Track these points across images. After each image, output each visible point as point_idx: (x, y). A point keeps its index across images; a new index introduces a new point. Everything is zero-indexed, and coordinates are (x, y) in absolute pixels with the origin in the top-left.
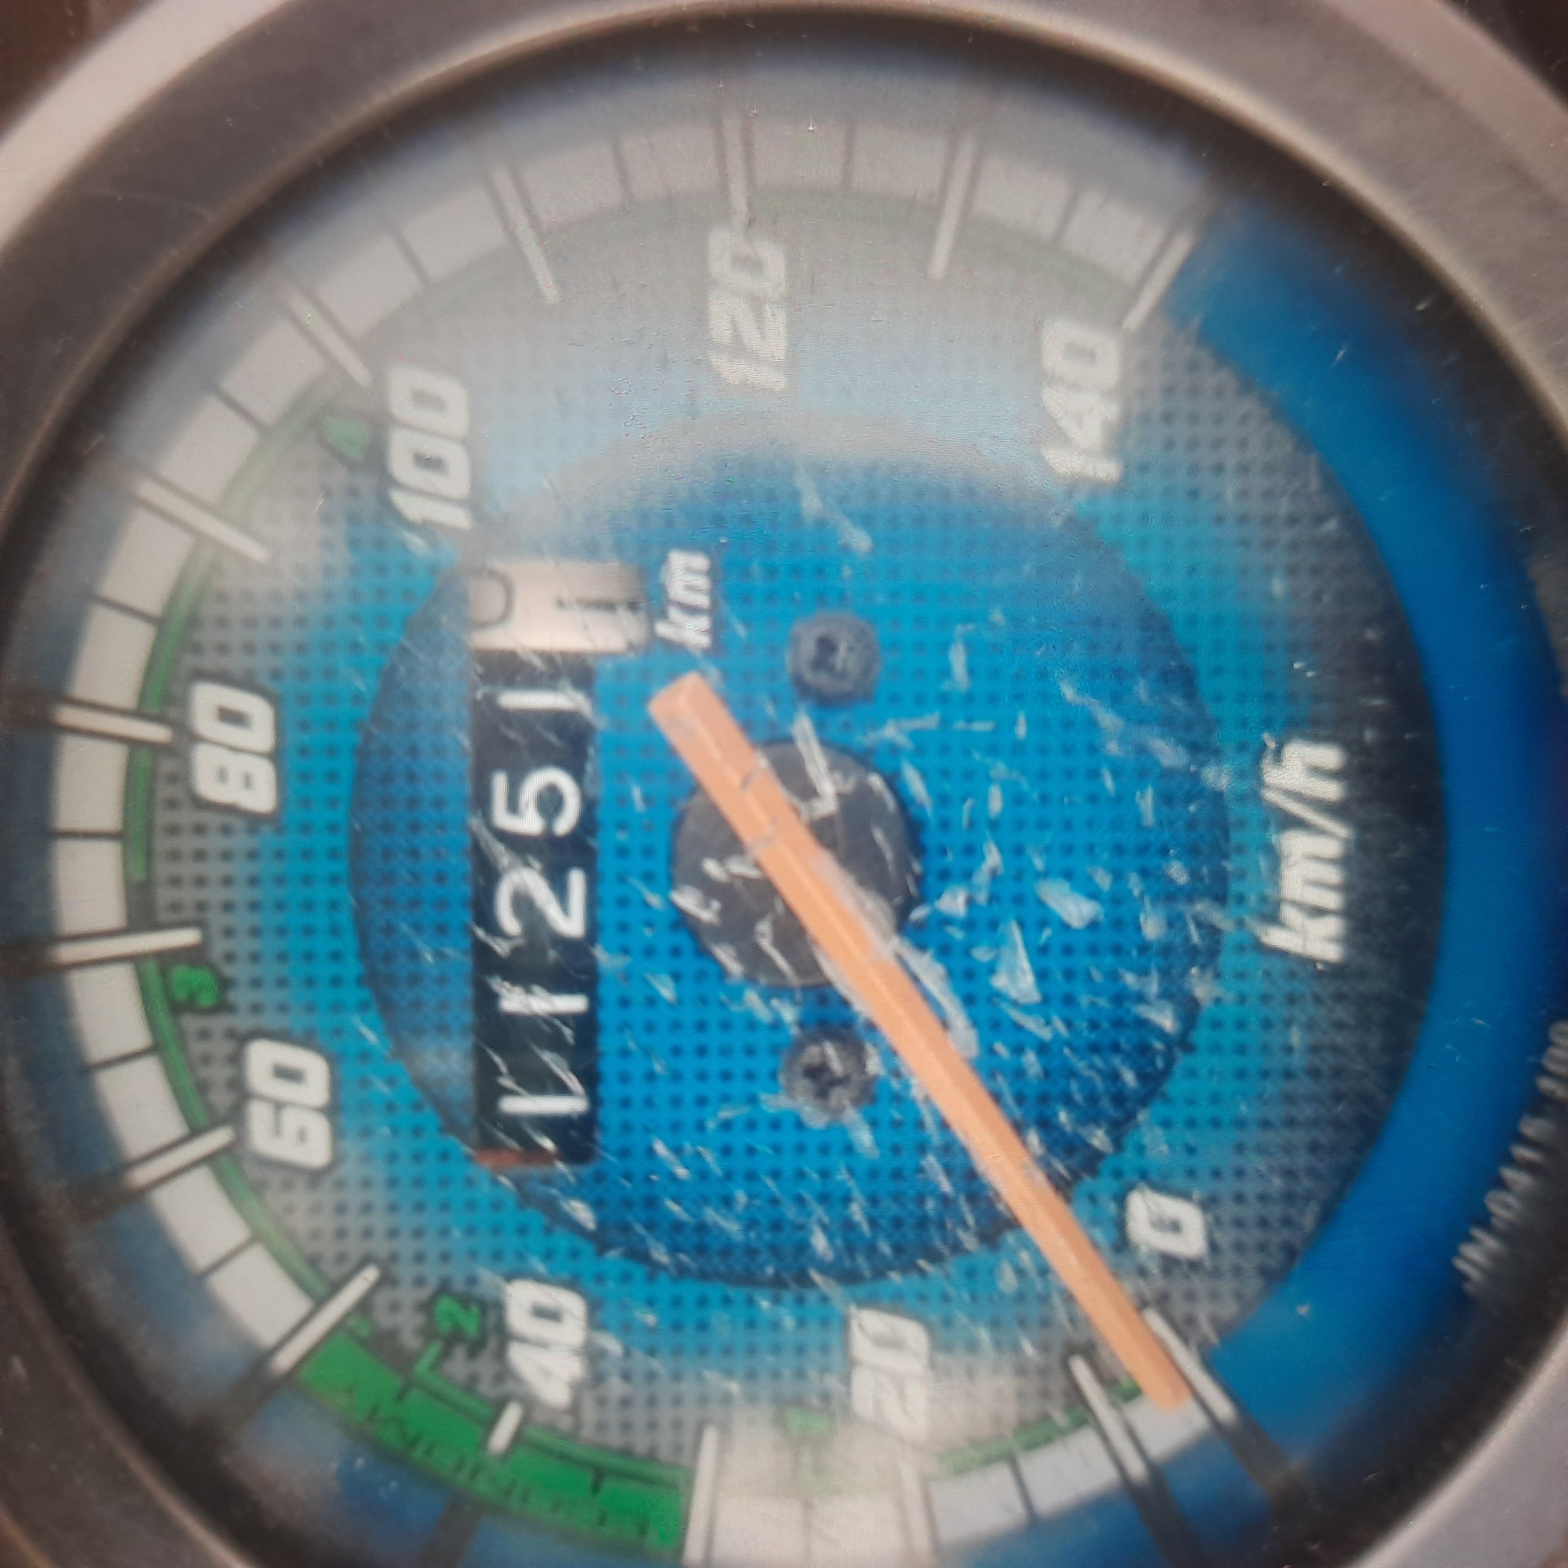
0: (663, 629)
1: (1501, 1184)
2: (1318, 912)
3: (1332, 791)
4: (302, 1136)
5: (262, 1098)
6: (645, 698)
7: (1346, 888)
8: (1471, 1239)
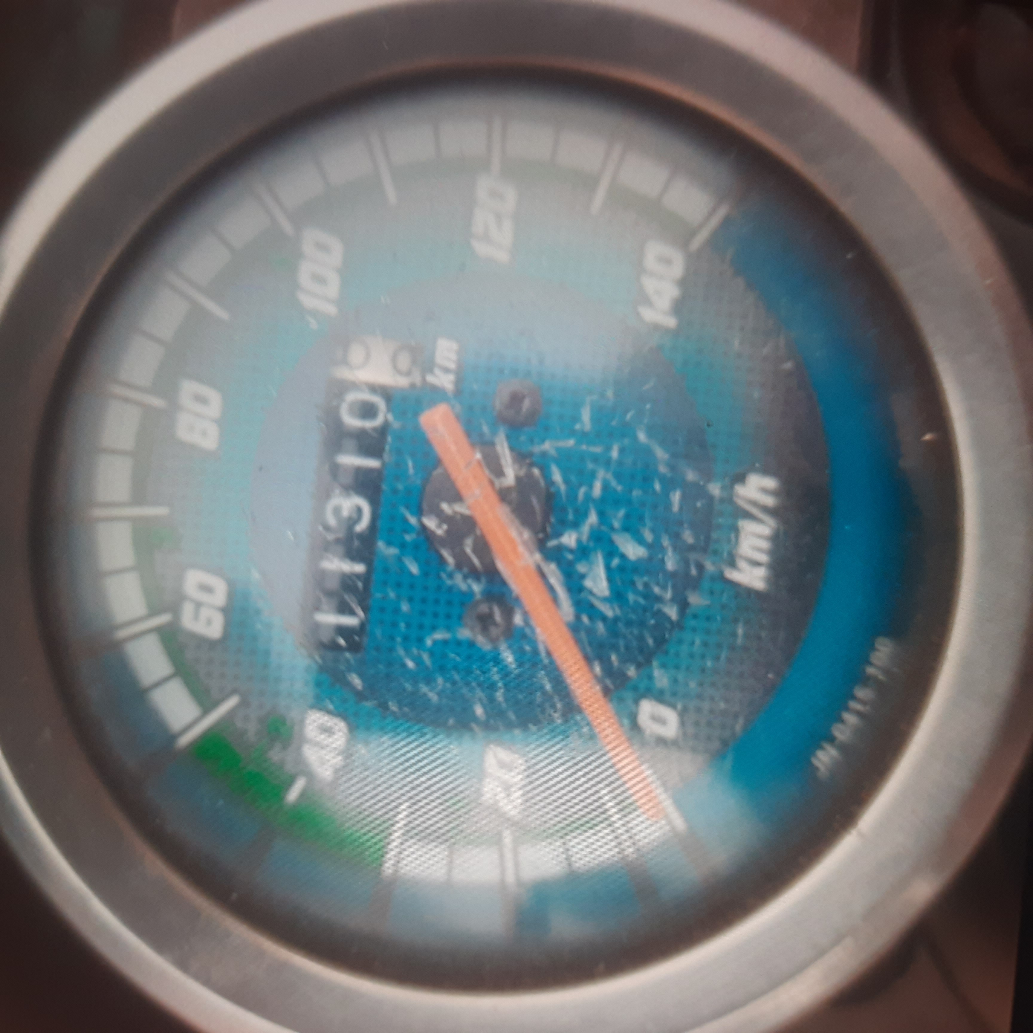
0: (430, 379)
1: (841, 721)
2: (757, 564)
3: (770, 501)
4: (209, 622)
5: (192, 600)
6: (416, 414)
7: (772, 553)
8: (822, 748)
